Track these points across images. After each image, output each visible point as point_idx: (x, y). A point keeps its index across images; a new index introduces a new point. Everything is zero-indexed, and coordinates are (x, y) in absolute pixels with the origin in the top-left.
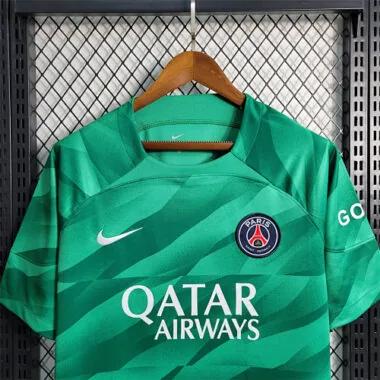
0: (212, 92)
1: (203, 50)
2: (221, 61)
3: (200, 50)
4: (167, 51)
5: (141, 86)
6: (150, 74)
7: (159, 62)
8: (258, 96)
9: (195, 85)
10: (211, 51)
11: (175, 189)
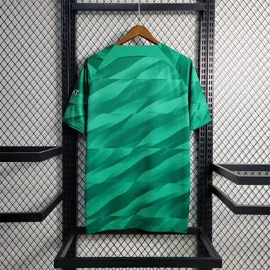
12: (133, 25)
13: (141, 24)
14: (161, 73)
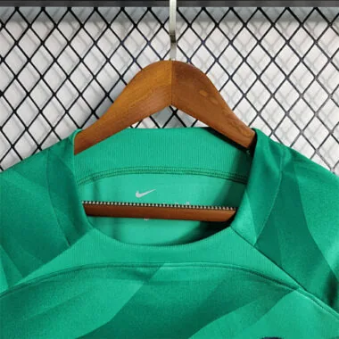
0: (200, 124)
1: (189, 60)
2: (216, 76)
3: (185, 60)
4: (135, 60)
5: (93, 112)
6: (107, 95)
7: (121, 77)
8: (273, 132)
9: (175, 113)
10: (201, 61)
11: (135, 286)
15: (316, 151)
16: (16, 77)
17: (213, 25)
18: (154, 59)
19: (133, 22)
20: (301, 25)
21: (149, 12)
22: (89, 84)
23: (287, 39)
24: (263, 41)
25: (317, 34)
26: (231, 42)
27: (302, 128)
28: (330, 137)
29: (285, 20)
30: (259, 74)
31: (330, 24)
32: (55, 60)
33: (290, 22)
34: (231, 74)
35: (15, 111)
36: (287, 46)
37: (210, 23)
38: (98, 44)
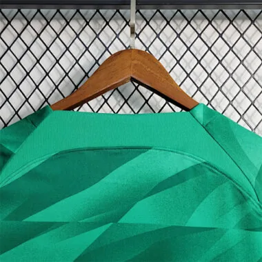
1: (147, 49)
2: (167, 62)
3: (144, 49)
4: (107, 49)
6: (86, 74)
7: (97, 62)
8: (209, 102)
9: (137, 88)
10: (156, 50)
12: (116, 47)
13: (138, 45)
14: (202, 206)
15: (241, 117)
16: (19, 61)
17: (165, 23)
18: (122, 48)
19: (105, 20)
20: (231, 22)
21: (117, 13)
22: (73, 67)
23: (221, 32)
24: (202, 35)
25: (243, 29)
26: (178, 36)
27: (231, 100)
28: (252, 106)
29: (219, 19)
30: (199, 59)
31: (253, 22)
32: (48, 49)
33: (223, 20)
34: (178, 59)
35: (18, 87)
36: (220, 38)
37: (163, 21)
38: (80, 37)
